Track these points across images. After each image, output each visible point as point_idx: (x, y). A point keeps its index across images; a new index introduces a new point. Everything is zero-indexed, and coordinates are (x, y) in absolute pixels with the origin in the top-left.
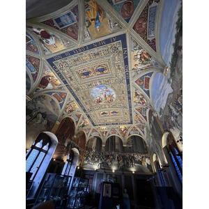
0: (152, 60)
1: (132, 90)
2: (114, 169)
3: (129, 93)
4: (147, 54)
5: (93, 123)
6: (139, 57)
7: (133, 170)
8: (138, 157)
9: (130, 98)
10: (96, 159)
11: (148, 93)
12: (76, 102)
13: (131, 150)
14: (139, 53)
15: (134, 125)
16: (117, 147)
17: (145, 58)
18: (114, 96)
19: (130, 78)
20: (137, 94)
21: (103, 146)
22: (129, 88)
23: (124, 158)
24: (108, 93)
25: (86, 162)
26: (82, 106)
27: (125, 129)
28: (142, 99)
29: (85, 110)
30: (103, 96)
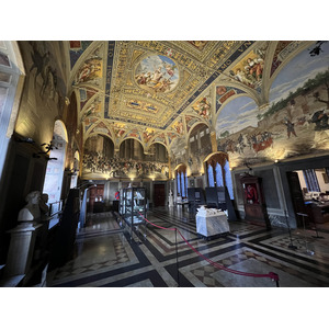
0: (259, 83)
1: (204, 94)
2: (132, 177)
3: (197, 94)
4: (261, 71)
5: (106, 113)
6: (252, 64)
7: (152, 177)
8: (158, 166)
9: (191, 100)
10: (106, 167)
11: (218, 107)
12: (103, 64)
13: (152, 159)
14: (255, 61)
15: (165, 131)
16: (136, 154)
17: (255, 72)
18: (173, 86)
19: (217, 79)
20: (204, 101)
21: (116, 150)
22: (203, 88)
23: (144, 166)
24: (168, 77)
25: (89, 171)
26: (109, 77)
27: (152, 134)
28: (204, 109)
29: (108, 86)
30: (155, 77)
